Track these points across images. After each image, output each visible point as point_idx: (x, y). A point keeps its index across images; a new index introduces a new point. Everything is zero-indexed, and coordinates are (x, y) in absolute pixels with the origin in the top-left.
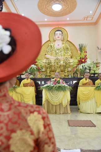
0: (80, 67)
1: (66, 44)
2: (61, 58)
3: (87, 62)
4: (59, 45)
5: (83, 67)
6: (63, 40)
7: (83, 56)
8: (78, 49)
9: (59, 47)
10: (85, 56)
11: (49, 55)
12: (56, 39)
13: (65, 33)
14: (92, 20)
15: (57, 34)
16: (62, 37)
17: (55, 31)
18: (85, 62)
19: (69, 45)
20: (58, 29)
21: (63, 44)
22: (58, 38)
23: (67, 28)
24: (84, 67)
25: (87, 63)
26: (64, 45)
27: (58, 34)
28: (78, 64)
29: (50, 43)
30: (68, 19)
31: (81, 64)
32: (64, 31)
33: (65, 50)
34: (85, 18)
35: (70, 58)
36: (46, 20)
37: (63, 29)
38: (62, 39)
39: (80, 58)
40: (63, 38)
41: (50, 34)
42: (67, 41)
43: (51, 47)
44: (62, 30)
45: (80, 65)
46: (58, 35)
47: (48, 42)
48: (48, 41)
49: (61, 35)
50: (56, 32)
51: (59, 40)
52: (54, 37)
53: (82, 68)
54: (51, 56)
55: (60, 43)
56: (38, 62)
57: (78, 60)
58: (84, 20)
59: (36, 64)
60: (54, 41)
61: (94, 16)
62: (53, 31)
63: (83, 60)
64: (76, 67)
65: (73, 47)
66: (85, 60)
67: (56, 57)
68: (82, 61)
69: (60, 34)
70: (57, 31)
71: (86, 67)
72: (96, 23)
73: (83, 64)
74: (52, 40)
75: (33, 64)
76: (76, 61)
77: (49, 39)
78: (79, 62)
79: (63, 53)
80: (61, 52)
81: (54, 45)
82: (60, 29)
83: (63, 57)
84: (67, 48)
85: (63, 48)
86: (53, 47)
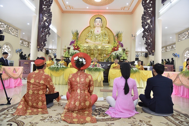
0: (114, 54)
1: (104, 30)
4: (98, 31)
5: (115, 54)
6: (102, 27)
7: (116, 45)
10: (118, 46)
11: (89, 39)
12: (96, 25)
13: (104, 20)
14: (128, 10)
18: (117, 50)
19: (107, 31)
20: (98, 17)
21: (102, 30)
22: (98, 25)
23: (106, 16)
24: (116, 54)
25: (118, 51)
28: (112, 52)
29: (91, 29)
30: (107, 8)
31: (114, 51)
33: (103, 36)
34: (122, 8)
35: (107, 43)
36: (87, 8)
39: (114, 47)
40: (102, 25)
42: (106, 27)
43: (91, 32)
46: (98, 22)
48: (89, 27)
49: (101, 23)
50: (96, 20)
51: (98, 27)
52: (95, 24)
53: (115, 55)
54: (90, 41)
55: (99, 29)
56: (81, 48)
58: (122, 10)
59: (79, 49)
60: (94, 27)
61: (130, 7)
63: (116, 49)
64: (110, 53)
66: (117, 48)
67: (95, 42)
68: (115, 49)
69: (100, 21)
71: (118, 54)
72: (132, 13)
73: (116, 52)
74: (92, 26)
75: (76, 50)
76: (110, 49)
77: (89, 25)
78: (112, 50)
79: (101, 38)
80: (100, 38)
81: (94, 31)
82: (99, 17)
83: (101, 42)
84: (105, 34)
85: (102, 34)
86: (93, 33)
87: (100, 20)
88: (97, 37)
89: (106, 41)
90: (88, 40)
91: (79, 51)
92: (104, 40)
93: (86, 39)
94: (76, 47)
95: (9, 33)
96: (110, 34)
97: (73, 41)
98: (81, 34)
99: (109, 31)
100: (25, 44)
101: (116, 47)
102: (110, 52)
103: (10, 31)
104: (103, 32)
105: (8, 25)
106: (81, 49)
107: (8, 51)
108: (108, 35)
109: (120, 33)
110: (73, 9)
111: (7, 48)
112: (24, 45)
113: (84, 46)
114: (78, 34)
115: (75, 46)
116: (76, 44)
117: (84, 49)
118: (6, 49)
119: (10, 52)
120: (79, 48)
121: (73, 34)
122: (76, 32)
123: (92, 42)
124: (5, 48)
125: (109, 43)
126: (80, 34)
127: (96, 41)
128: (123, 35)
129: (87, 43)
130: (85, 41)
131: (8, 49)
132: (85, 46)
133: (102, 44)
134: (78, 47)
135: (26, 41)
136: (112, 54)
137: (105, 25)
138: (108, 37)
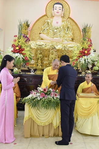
0: (82, 60)
1: (66, 22)
2: (59, 40)
3: (91, 54)
4: (57, 23)
5: (85, 60)
6: (63, 17)
7: (86, 46)
8: (81, 30)
9: (58, 26)
11: (45, 34)
12: (54, 14)
13: (66, 7)
15: (56, 8)
16: (63, 12)
17: (54, 3)
18: (88, 54)
19: (70, 23)
20: (58, 2)
21: (63, 21)
22: (58, 14)
24: (87, 61)
25: (90, 56)
27: (58, 8)
28: (79, 56)
29: (47, 19)
31: (83, 57)
32: (65, 5)
33: (64, 29)
35: (71, 41)
37: (64, 2)
38: (63, 15)
39: (83, 49)
41: (48, 7)
42: (69, 17)
43: (48, 24)
44: (63, 4)
45: (81, 58)
47: (45, 17)
49: (61, 10)
51: (58, 16)
52: (53, 11)
53: (84, 62)
54: (47, 37)
55: (60, 20)
56: (26, 49)
57: (80, 51)
59: (23, 52)
60: (53, 17)
62: (51, 3)
63: (86, 52)
64: (77, 59)
65: (75, 27)
66: (88, 52)
67: (53, 38)
68: (84, 53)
69: (60, 8)
70: (56, 4)
71: (89, 61)
73: (86, 57)
74: (49, 14)
75: (18, 53)
76: (77, 52)
77: (45, 14)
78: (80, 54)
79: (62, 33)
80: (60, 32)
81: (52, 22)
82: (60, 2)
83: (62, 39)
84: (68, 28)
85: (63, 27)
86: (50, 24)
87: (61, 6)
88: (55, 31)
89: (69, 37)
91: (23, 54)
92: (66, 35)
93: (40, 33)
94: (17, 48)
98: (33, 27)
99: (74, 23)
101: (86, 50)
102: (75, 58)
104: (65, 24)
106: (27, 52)
108: (72, 29)
109: (88, 27)
113: (37, 45)
114: (28, 26)
115: (15, 46)
116: (17, 42)
117: (36, 48)
120: (23, 50)
122: (26, 23)
123: (48, 38)
125: (73, 40)
126: (31, 26)
127: (55, 37)
129: (42, 39)
130: (40, 37)
133: (63, 41)
134: (20, 47)
136: (80, 61)
137: (68, 14)
138: (72, 32)
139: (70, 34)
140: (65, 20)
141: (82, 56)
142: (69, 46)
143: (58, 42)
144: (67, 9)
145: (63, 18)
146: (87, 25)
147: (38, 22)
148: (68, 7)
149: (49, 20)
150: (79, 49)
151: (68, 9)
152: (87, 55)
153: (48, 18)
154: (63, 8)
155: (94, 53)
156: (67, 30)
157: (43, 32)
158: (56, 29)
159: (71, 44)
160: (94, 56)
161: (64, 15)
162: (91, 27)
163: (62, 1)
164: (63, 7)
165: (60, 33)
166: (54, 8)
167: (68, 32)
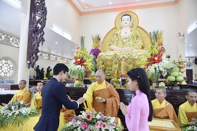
0: (152, 69)
2: (129, 49)
3: (163, 61)
4: (126, 33)
5: (155, 69)
9: (127, 35)
11: (114, 45)
12: (123, 25)
15: (124, 20)
16: (131, 22)
21: (131, 31)
22: (126, 25)
24: (157, 69)
26: (133, 32)
27: (126, 19)
28: (148, 65)
29: (116, 31)
31: (153, 65)
33: (134, 38)
35: (141, 49)
39: (152, 55)
42: (138, 27)
43: (117, 35)
45: (150, 67)
47: (114, 30)
48: (114, 28)
50: (123, 17)
51: (126, 27)
52: (121, 23)
54: (117, 48)
55: (128, 30)
57: (148, 58)
63: (156, 58)
64: (145, 68)
69: (128, 19)
70: (124, 15)
71: (160, 69)
74: (118, 27)
76: (144, 60)
77: (114, 26)
78: (148, 61)
79: (131, 42)
80: (129, 41)
82: (127, 13)
84: (137, 36)
85: (132, 36)
86: (119, 35)
87: (129, 17)
88: (124, 41)
89: (139, 45)
90: (113, 47)
92: (136, 44)
93: (110, 45)
95: (10, 45)
96: (144, 35)
97: (93, 48)
99: (143, 32)
100: (45, 56)
103: (11, 42)
104: (134, 34)
105: (7, 36)
107: (9, 67)
109: (159, 33)
110: (92, 8)
111: (6, 63)
112: (43, 57)
114: (99, 39)
118: (5, 65)
119: (11, 68)
121: (93, 39)
123: (118, 48)
124: (3, 65)
125: (143, 48)
127: (124, 47)
128: (164, 35)
129: (112, 50)
130: (110, 49)
131: (9, 65)
132: (107, 55)
133: (132, 50)
135: (46, 53)
136: (149, 71)
137: (137, 24)
138: (142, 40)
139: (140, 43)
140: (134, 29)
141: (151, 64)
142: (139, 54)
143: (127, 51)
144: (135, 19)
145: (131, 28)
146: (158, 31)
147: (108, 35)
148: (136, 17)
149: (118, 32)
150: (147, 56)
151: (137, 19)
152: (158, 62)
153: (117, 29)
154: (131, 19)
155: (168, 59)
156: (136, 38)
157: (112, 43)
158: (125, 39)
159: (141, 52)
160: (167, 63)
161: (132, 25)
162: (162, 32)
163: (130, 13)
164: (131, 17)
165: (129, 43)
166: (122, 20)
167: (137, 41)
